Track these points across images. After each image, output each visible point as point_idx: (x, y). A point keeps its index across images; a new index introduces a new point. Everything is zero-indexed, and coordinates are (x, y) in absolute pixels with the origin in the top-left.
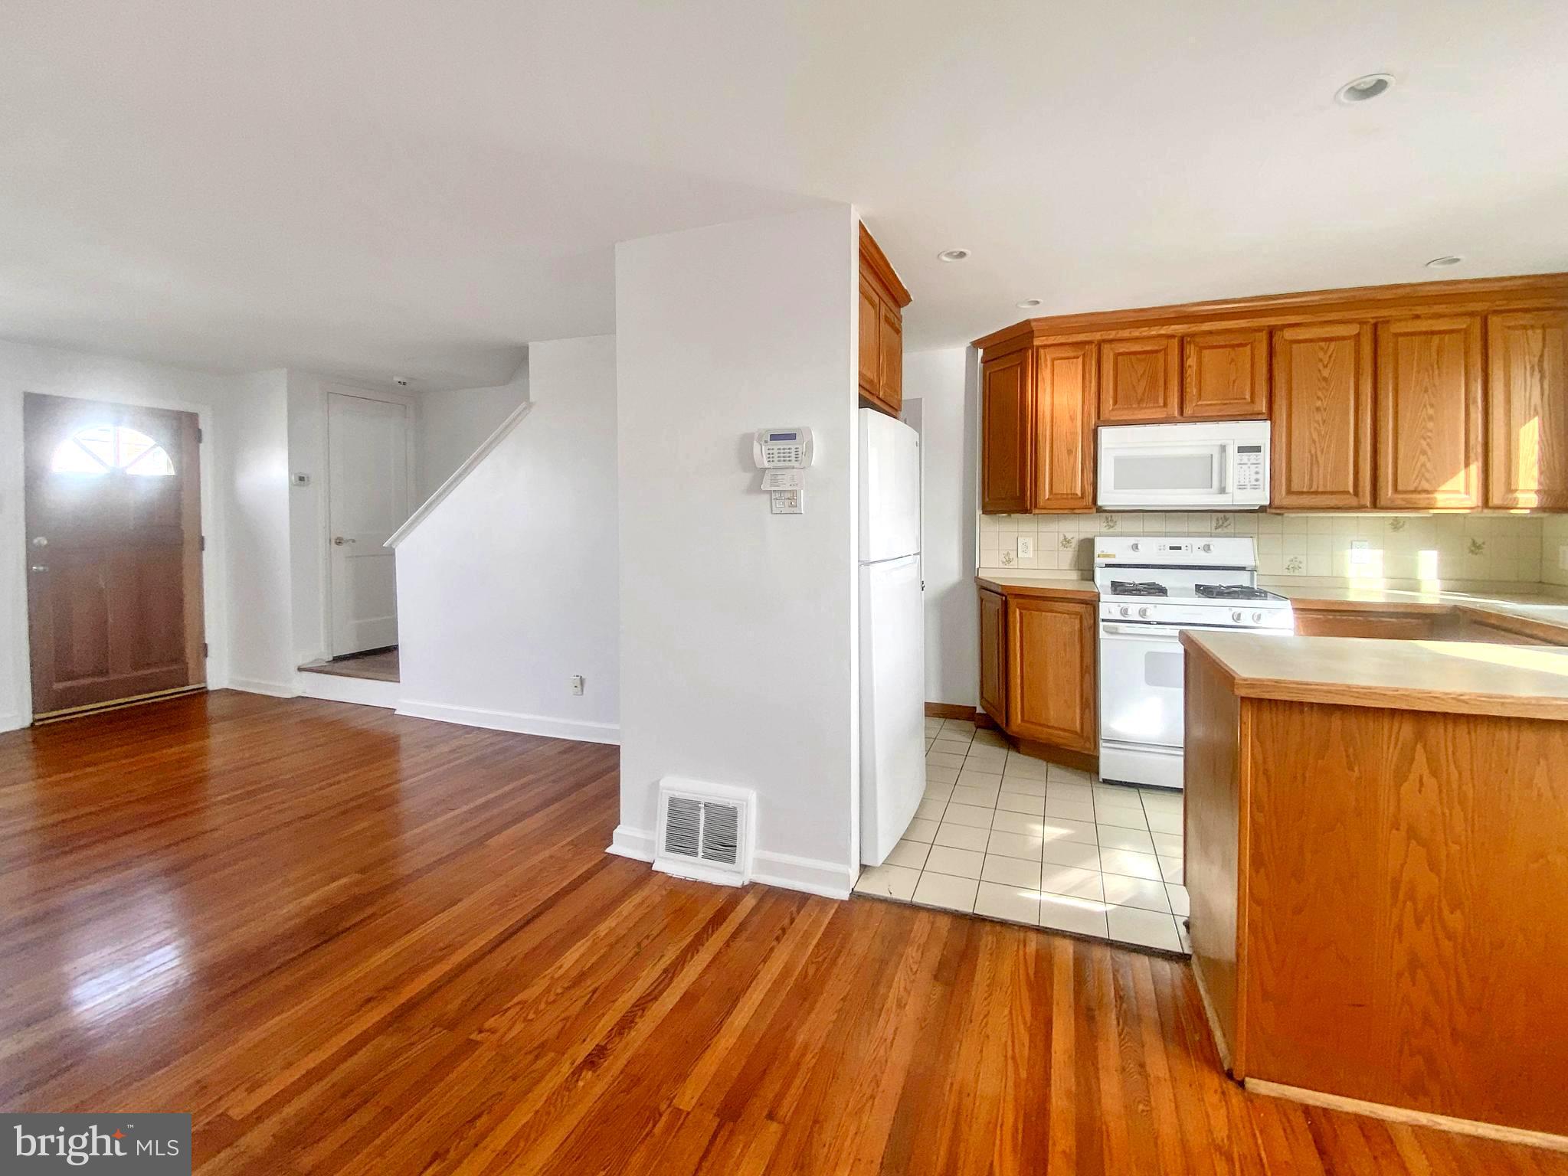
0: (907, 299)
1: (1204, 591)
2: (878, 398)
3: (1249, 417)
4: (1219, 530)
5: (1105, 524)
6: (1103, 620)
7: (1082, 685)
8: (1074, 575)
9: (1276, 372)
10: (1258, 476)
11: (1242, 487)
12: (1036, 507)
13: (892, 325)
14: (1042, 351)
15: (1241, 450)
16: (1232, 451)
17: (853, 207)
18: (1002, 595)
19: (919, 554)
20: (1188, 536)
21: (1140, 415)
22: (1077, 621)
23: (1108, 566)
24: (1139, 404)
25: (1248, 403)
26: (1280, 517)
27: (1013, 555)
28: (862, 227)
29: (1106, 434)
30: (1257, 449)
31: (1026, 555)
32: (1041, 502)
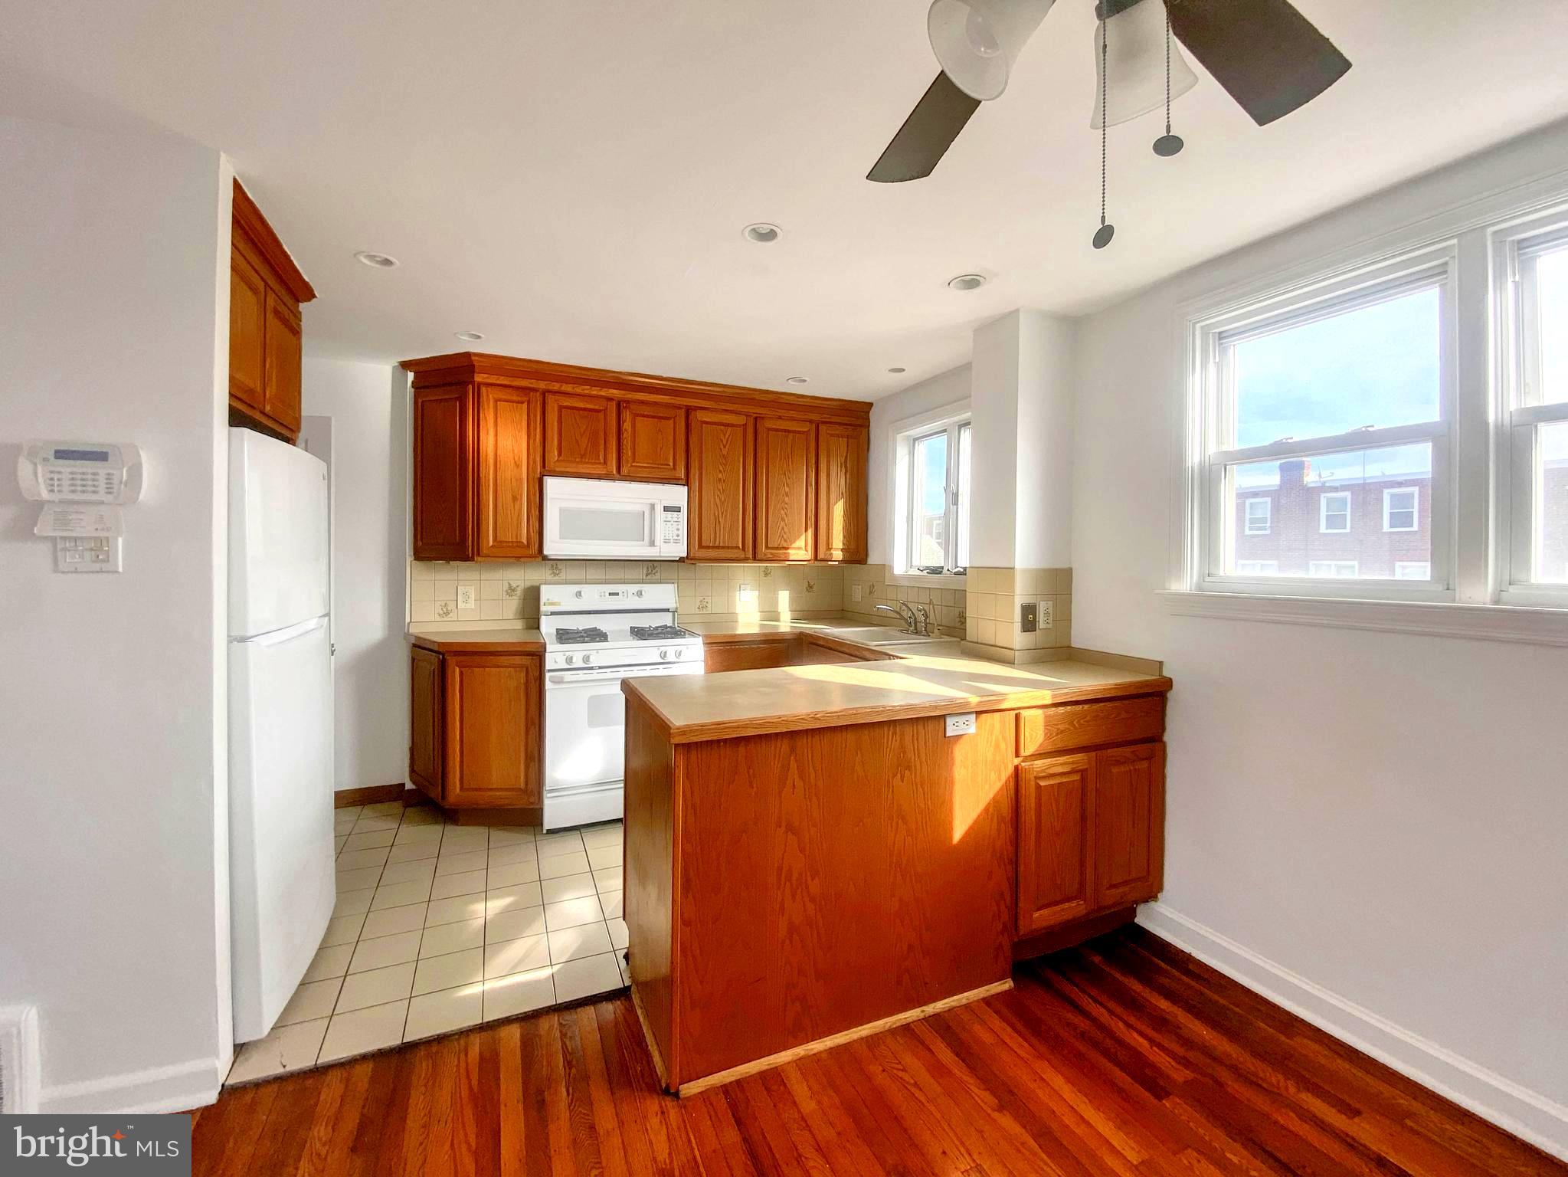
0: (309, 294)
1: (639, 633)
2: (263, 413)
3: (672, 482)
4: (649, 577)
5: (551, 572)
6: (549, 671)
7: (527, 738)
8: (519, 625)
9: (691, 445)
10: (677, 532)
11: (666, 541)
12: (478, 555)
13: (285, 322)
14: (483, 389)
15: (666, 509)
16: (659, 509)
17: (223, 157)
18: (438, 653)
19: (328, 615)
20: (624, 583)
21: (583, 469)
22: (523, 675)
23: (553, 613)
24: (582, 458)
25: (671, 469)
26: (693, 566)
27: (452, 606)
28: (237, 186)
29: (552, 484)
30: (678, 509)
31: (468, 606)
32: (484, 551)
